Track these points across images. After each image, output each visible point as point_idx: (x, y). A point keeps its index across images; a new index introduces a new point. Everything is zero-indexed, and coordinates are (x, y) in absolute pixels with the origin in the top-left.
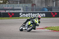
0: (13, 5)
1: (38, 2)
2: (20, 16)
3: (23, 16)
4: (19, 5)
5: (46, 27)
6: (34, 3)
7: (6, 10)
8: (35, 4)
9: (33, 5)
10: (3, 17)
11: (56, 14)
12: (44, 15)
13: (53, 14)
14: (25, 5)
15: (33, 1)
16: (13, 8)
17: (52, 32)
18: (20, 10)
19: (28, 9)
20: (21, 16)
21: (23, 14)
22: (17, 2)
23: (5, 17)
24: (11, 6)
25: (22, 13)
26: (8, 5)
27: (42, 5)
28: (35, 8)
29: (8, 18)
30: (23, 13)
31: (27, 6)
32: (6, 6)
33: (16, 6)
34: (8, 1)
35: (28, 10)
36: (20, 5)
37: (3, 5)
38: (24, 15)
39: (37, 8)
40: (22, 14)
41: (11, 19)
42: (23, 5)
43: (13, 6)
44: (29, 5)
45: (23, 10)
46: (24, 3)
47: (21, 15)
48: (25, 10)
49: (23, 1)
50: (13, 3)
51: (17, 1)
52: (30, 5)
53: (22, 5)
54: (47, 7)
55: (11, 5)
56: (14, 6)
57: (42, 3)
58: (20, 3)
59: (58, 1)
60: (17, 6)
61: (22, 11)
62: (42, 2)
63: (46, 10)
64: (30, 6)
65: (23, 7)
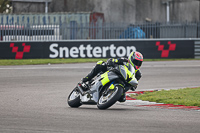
0: (26, 17)
1: (113, 6)
2: (51, 56)
3: (61, 56)
4: (47, 16)
7: (2, 33)
8: (102, 15)
9: (96, 16)
11: (173, 47)
12: (131, 51)
13: (161, 47)
14: (67, 16)
15: (96, 4)
16: (28, 26)
18: (51, 32)
19: (77, 29)
20: (54, 53)
21: (61, 49)
22: (42, 5)
24: (20, 20)
25: (56, 45)
26: (10, 17)
27: (124, 18)
28: (100, 26)
29: (10, 61)
30: (61, 44)
31: (74, 22)
33: (36, 22)
34: (11, 4)
36: (52, 16)
38: (64, 52)
39: (108, 26)
40: (57, 49)
41: (20, 64)
42: (63, 17)
43: (28, 19)
44: (82, 18)
45: (61, 34)
46: (66, 9)
47: (56, 51)
48: (69, 35)
49: (61, 4)
50: (28, 11)
51: (39, 3)
52: (84, 16)
53: (57, 16)
54: (141, 23)
55: (20, 17)
56: (31, 20)
57: (124, 11)
58: (52, 10)
59: (181, 5)
60: (41, 21)
61: (57, 38)
62: (125, 8)
63: (140, 36)
64: (84, 22)
65: (61, 25)
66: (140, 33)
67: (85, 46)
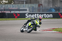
0: (18, 5)
1: (45, 2)
2: (26, 17)
3: (29, 17)
4: (25, 5)
5: (53, 29)
6: (41, 4)
7: (11, 10)
9: (40, 5)
10: (8, 18)
12: (51, 16)
14: (31, 5)
15: (40, 1)
16: (19, 8)
17: (60, 34)
18: (26, 10)
20: (27, 17)
21: (29, 15)
22: (23, 2)
23: (10, 18)
24: (16, 6)
25: (28, 14)
26: (13, 5)
27: (49, 6)
28: (41, 8)
29: (13, 19)
30: (29, 14)
31: (33, 7)
32: (12, 7)
33: (21, 7)
34: (13, 1)
35: (35, 10)
36: (26, 5)
37: (8, 5)
39: (44, 8)
40: (28, 15)
43: (19, 6)
44: (36, 6)
46: (30, 3)
48: (31, 11)
49: (29, 1)
50: (19, 3)
52: (36, 5)
53: (28, 5)
54: (54, 7)
55: (16, 5)
56: (20, 6)
57: (49, 4)
58: (26, 3)
60: (23, 6)
61: (28, 12)
62: (49, 3)
63: (54, 11)
64: (36, 7)
65: (29, 8)
66: (54, 10)
67: (37, 14)
